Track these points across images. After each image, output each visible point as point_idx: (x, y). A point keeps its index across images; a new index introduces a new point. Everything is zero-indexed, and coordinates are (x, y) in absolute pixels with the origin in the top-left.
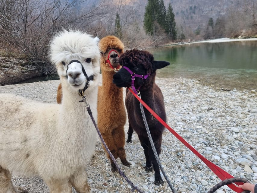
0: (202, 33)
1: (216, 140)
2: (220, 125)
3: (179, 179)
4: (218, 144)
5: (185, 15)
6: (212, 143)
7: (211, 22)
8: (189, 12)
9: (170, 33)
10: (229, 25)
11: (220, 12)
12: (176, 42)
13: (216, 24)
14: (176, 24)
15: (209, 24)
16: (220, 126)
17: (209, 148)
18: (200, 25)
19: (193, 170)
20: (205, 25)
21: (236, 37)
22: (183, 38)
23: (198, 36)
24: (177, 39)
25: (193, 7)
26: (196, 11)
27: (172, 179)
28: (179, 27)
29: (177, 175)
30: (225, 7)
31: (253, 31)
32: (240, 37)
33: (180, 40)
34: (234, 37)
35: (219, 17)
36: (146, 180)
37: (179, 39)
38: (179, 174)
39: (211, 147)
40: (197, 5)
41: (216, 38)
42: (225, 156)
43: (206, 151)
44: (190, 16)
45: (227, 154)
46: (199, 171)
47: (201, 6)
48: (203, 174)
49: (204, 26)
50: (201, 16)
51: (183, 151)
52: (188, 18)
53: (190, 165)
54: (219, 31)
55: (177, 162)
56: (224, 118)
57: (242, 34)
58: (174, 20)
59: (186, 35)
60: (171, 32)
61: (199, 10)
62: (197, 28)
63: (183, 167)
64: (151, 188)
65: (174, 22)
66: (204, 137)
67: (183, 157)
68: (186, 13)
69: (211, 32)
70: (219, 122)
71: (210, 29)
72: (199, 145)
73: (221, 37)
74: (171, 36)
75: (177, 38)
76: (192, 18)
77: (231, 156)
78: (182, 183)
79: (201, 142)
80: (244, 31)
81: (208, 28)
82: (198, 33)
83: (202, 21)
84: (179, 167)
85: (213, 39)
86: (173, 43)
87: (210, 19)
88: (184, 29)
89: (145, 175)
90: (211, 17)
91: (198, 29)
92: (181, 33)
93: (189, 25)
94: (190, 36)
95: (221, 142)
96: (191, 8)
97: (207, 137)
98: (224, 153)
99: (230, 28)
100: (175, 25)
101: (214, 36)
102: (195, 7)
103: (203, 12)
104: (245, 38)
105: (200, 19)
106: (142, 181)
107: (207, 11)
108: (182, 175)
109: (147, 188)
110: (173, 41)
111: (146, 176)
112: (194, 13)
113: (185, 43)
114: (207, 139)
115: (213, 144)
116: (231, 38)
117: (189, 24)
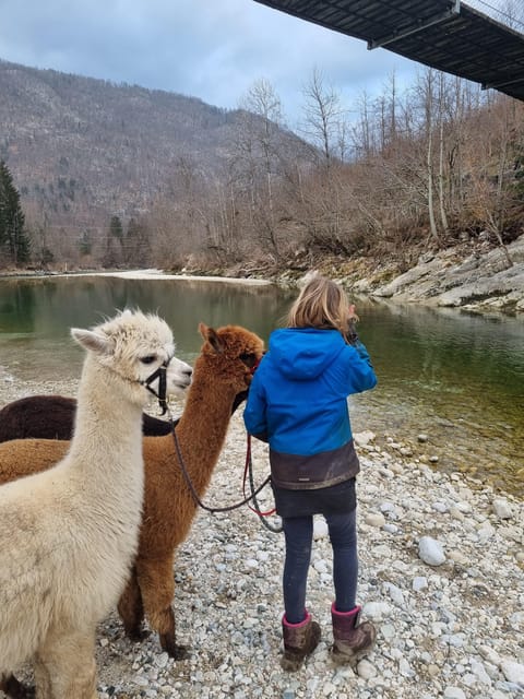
0: (98, 251)
1: (234, 525)
2: (227, 489)
3: (203, 635)
4: (241, 535)
5: (45, 197)
6: (230, 534)
7: (116, 226)
8: (57, 192)
9: (8, 242)
10: (158, 241)
11: (135, 206)
12: (29, 269)
13: (129, 234)
14: (26, 220)
15: (112, 231)
16: (229, 491)
17: (230, 547)
18: (89, 231)
19: (221, 604)
20: (101, 232)
21: (176, 269)
22: (48, 259)
23: (88, 257)
24: (30, 260)
25: (67, 182)
26: (77, 193)
27: (191, 640)
28: (35, 228)
29: (195, 626)
30: (145, 196)
31: (209, 259)
32: (184, 270)
33: (39, 264)
34: (173, 269)
35: (134, 217)
36: (136, 666)
37: (36, 261)
38: (198, 623)
39: (231, 543)
40: (77, 180)
41: (132, 268)
42: (263, 556)
43: (227, 556)
44: (60, 204)
45: (265, 550)
46: (232, 603)
47: (87, 184)
48: (243, 606)
49: (101, 235)
50: (91, 207)
51: (185, 569)
52: (55, 208)
53: (212, 596)
54: (138, 251)
55: (182, 599)
56: (228, 472)
57: (189, 263)
58: (19, 208)
59: (57, 253)
60: (11, 239)
61: (85, 192)
62: (82, 236)
63: (199, 604)
64: (156, 677)
65: (19, 215)
66: (210, 524)
67: (189, 582)
68: (48, 193)
69: (119, 251)
70: (222, 483)
71: (116, 243)
72: (210, 545)
73: (142, 265)
74: (12, 250)
75: (31, 257)
76: (66, 208)
77: (274, 553)
78: (215, 641)
79: (211, 538)
80: (191, 257)
81: (109, 242)
82: (86, 251)
83: (93, 221)
84: (193, 608)
85: (126, 269)
86: (19, 272)
87: (113, 219)
88: (49, 237)
89: (128, 654)
90: (115, 213)
91: (86, 238)
92: (41, 244)
93: (59, 227)
94: (68, 254)
95: (245, 529)
96: (61, 184)
97: (217, 522)
98: (260, 549)
99: (162, 248)
100: (22, 223)
101: (126, 262)
102: (72, 183)
103: (94, 198)
104: (195, 274)
105: (87, 216)
106: (126, 671)
107: (103, 197)
108: (206, 623)
109: (146, 683)
110: (19, 266)
111: (131, 656)
112: (72, 198)
113: (56, 274)
114: (217, 526)
115: (234, 537)
116: (166, 272)
117: (60, 223)
